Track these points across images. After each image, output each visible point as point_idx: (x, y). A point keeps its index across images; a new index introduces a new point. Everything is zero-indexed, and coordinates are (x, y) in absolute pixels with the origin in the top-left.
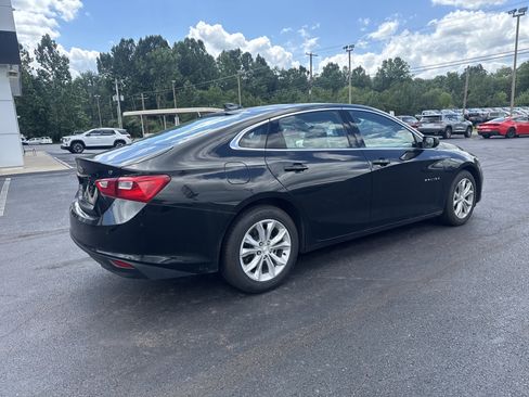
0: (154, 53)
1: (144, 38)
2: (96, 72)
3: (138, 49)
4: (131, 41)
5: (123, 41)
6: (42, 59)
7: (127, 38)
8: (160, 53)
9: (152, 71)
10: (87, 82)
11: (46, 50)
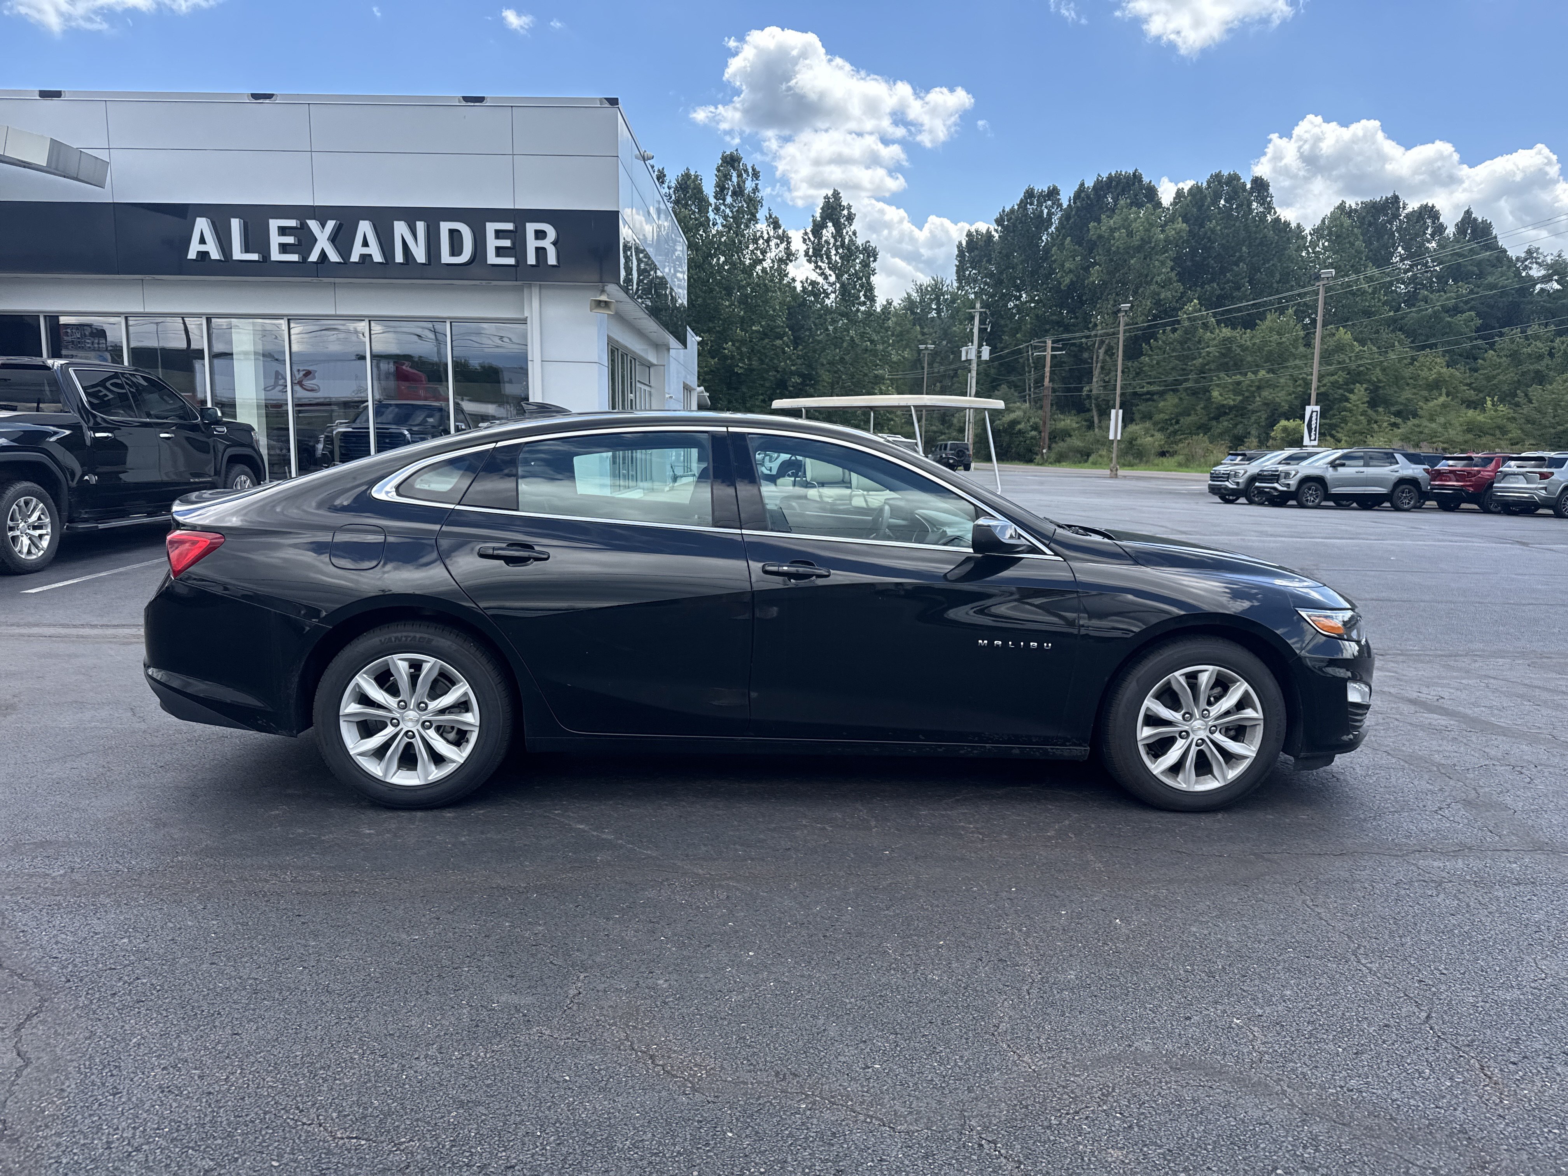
0: (1108, 222)
1: (1090, 183)
2: (950, 280)
3: (1067, 216)
4: (1053, 193)
5: (1030, 194)
6: (816, 254)
7: (1042, 187)
8: (1126, 224)
9: (1095, 276)
10: (927, 308)
11: (828, 232)
